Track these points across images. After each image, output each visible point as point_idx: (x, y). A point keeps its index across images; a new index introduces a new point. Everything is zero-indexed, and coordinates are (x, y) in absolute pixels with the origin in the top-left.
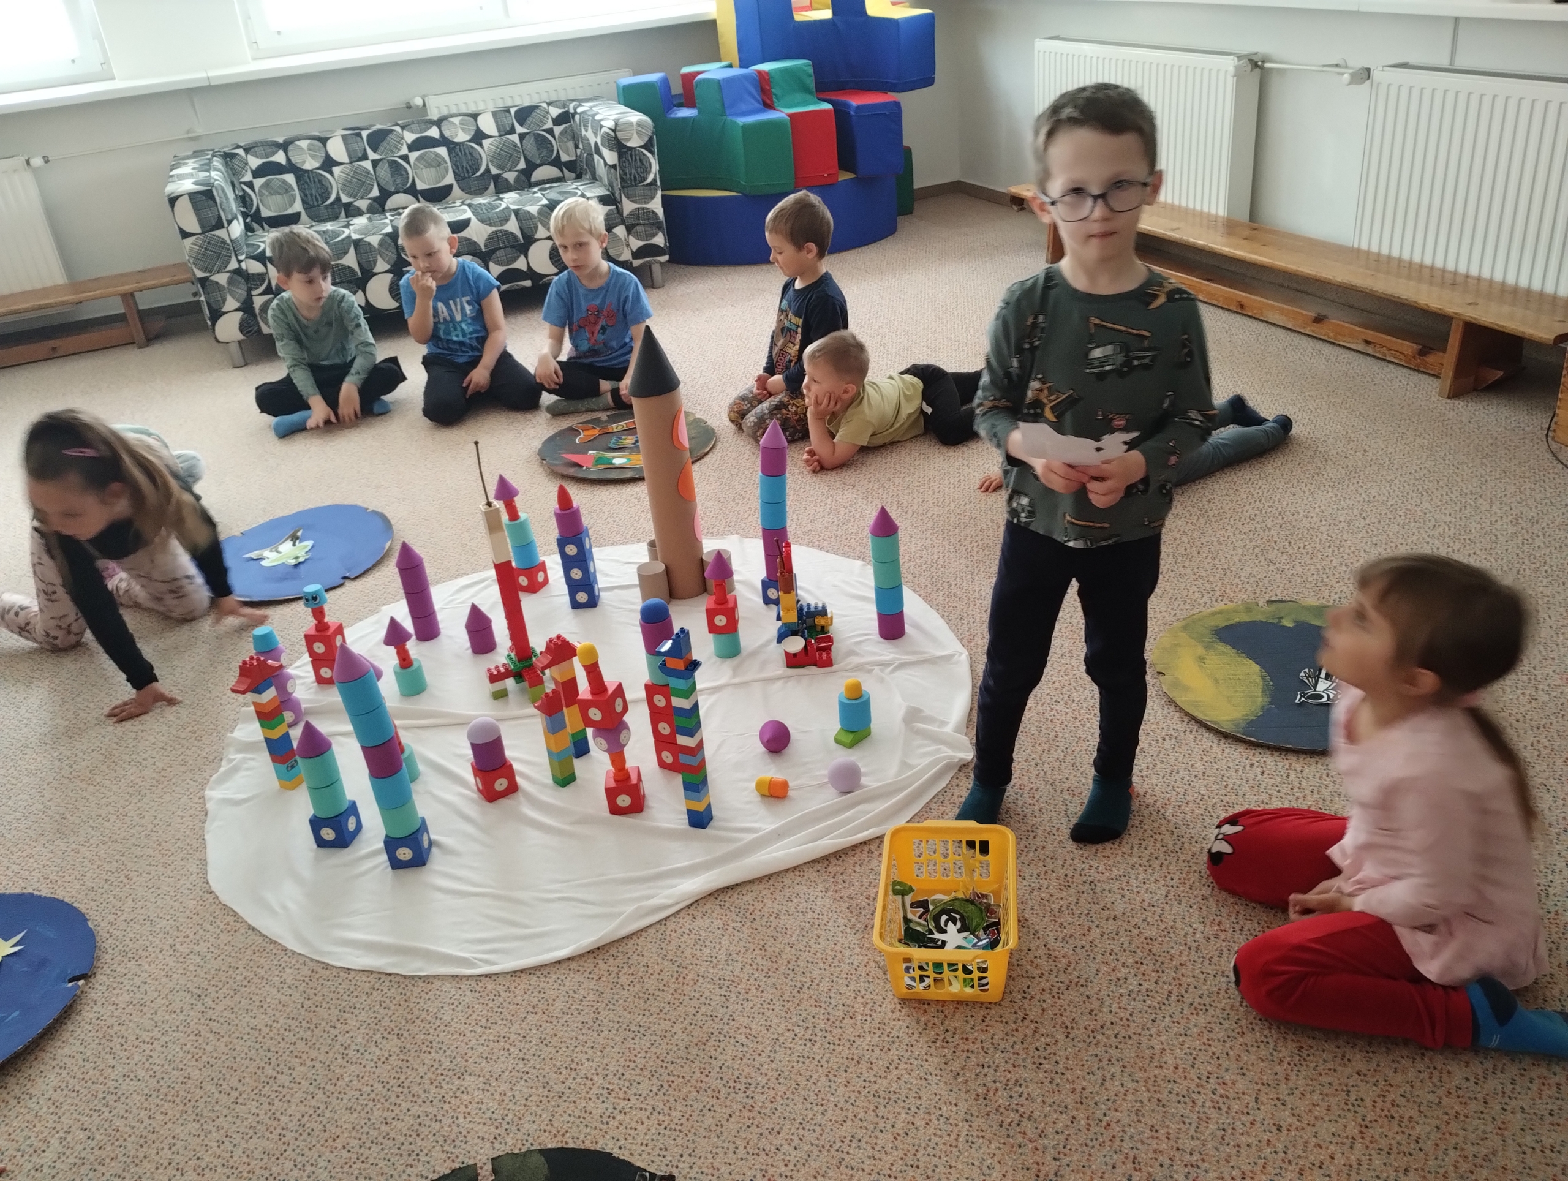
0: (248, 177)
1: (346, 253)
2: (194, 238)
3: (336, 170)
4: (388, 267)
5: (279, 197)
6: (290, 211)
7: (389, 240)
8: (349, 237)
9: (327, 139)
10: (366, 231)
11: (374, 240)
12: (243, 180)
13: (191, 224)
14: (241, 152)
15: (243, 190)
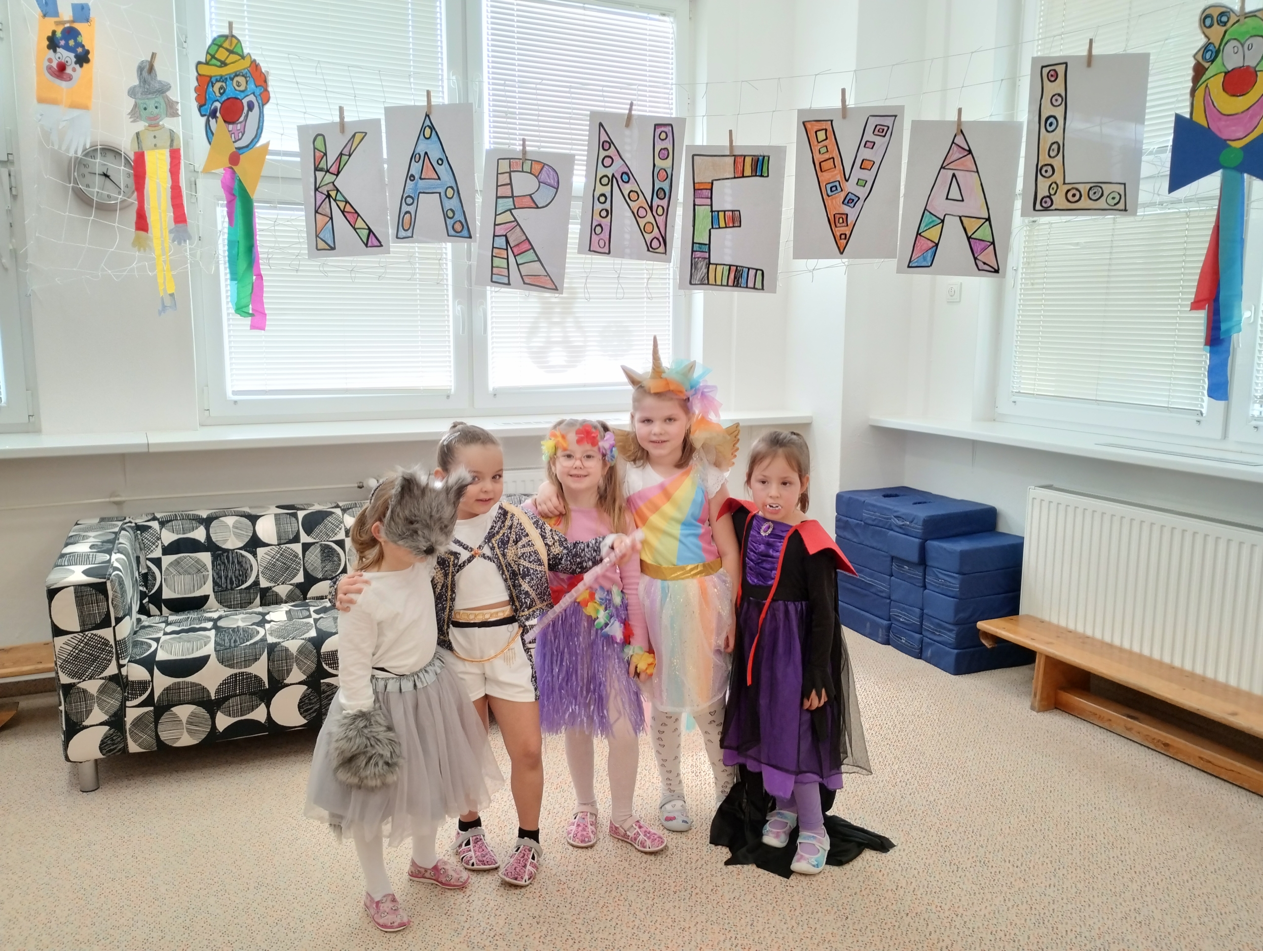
0: (157, 553)
1: (256, 660)
2: (69, 637)
3: (260, 551)
4: (303, 677)
5: (188, 578)
6: (198, 593)
7: (310, 646)
8: (264, 640)
9: (258, 517)
10: (284, 632)
11: (293, 645)
12: (148, 556)
13: (69, 618)
14: (155, 525)
15: (148, 567)
